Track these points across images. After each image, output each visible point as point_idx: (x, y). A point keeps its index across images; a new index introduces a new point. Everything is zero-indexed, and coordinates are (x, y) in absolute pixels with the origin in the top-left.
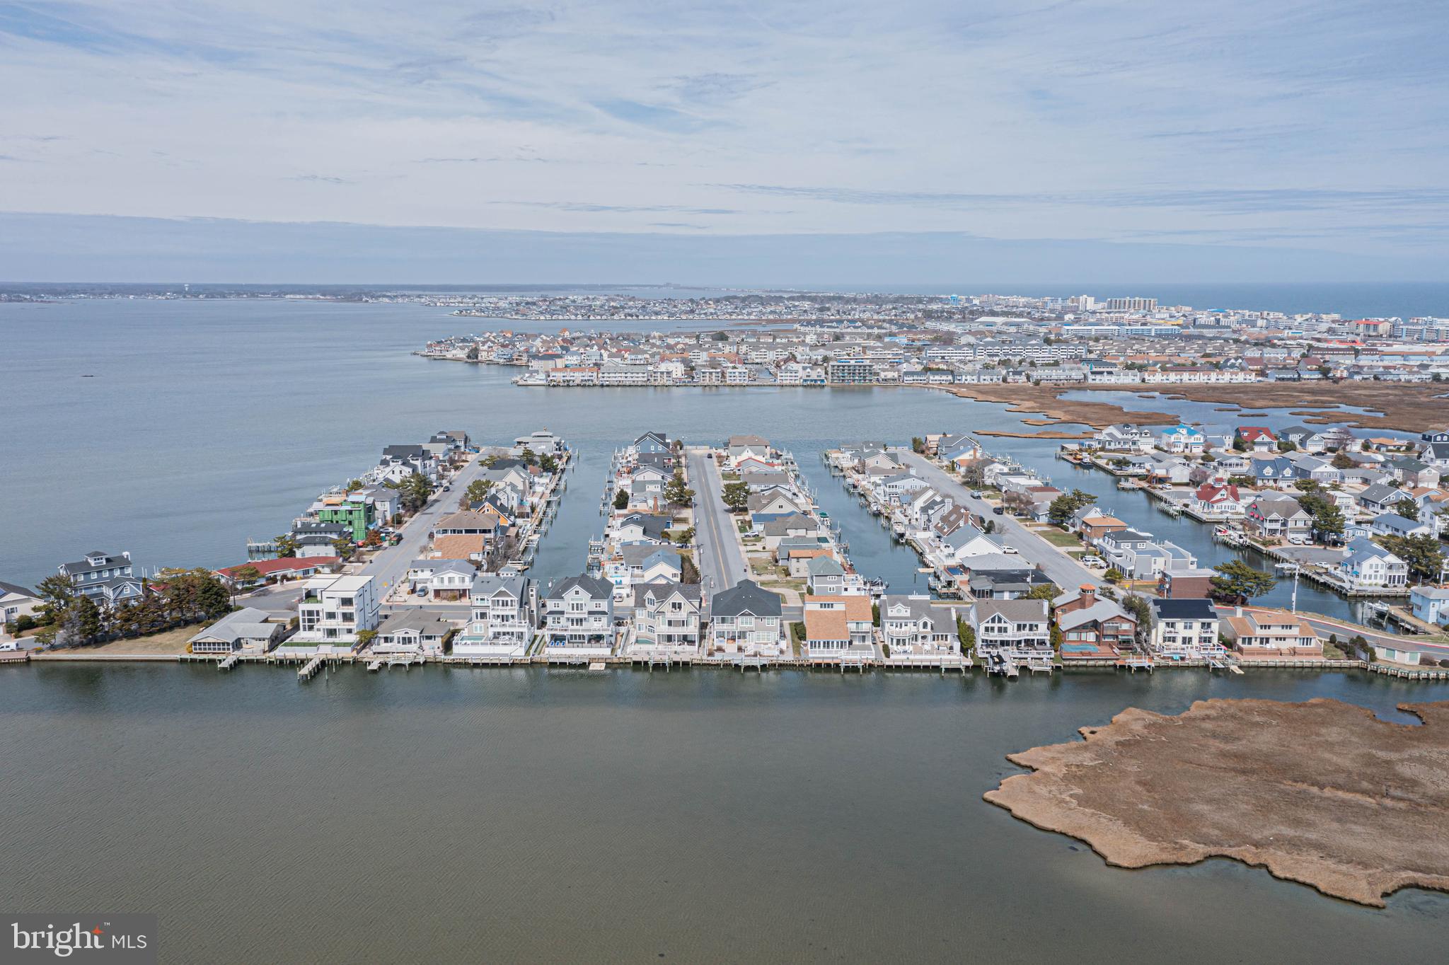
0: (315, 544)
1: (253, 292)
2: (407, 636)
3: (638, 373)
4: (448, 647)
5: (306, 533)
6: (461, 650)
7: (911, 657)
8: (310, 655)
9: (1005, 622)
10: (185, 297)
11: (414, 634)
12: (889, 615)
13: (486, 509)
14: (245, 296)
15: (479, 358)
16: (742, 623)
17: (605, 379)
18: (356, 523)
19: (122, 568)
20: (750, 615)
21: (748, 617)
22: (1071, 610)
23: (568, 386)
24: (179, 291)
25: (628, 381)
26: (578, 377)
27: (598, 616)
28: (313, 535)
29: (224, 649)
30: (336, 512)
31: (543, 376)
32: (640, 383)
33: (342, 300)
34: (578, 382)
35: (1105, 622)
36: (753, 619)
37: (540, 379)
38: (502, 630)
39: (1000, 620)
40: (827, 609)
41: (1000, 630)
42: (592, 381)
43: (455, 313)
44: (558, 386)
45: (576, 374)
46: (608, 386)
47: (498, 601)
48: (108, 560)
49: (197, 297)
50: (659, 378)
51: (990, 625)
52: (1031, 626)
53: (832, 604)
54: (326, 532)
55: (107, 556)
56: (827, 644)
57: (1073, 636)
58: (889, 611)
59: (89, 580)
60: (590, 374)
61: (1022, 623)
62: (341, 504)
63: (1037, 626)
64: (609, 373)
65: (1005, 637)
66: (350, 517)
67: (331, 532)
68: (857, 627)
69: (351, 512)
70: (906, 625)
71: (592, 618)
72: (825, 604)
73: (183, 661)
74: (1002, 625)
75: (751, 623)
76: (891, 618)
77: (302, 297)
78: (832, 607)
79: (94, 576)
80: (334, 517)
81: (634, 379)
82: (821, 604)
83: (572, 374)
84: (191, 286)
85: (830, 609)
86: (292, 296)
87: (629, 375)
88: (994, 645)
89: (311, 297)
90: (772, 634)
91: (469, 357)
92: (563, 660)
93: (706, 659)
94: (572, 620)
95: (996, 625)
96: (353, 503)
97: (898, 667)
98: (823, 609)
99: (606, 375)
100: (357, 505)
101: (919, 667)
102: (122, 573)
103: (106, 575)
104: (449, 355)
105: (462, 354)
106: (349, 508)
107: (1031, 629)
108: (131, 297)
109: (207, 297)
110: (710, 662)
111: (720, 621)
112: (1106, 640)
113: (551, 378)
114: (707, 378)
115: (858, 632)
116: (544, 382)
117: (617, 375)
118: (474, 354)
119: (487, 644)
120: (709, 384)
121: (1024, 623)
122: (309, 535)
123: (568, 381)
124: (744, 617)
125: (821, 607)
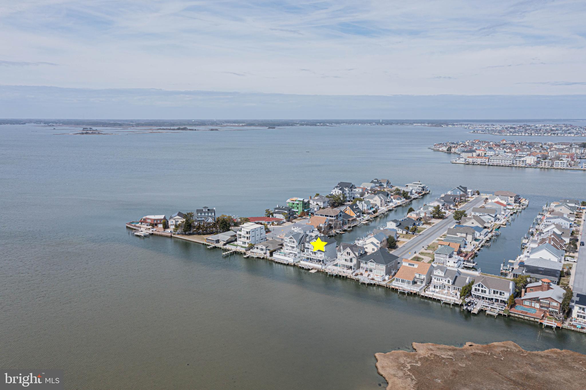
0: (279, 214)
1: (402, 122)
2: (262, 248)
3: (507, 160)
4: (271, 254)
5: (278, 209)
6: (276, 256)
7: (435, 294)
8: (233, 248)
9: (485, 288)
10: (378, 124)
11: (264, 248)
12: (434, 274)
13: (347, 209)
14: (399, 124)
15: (452, 151)
16: (370, 265)
17: (491, 162)
18: (299, 208)
19: (211, 213)
20: (373, 262)
21: (373, 263)
22: (536, 290)
23: (474, 164)
24: (378, 123)
25: (503, 164)
26: (479, 161)
27: (321, 252)
28: (280, 210)
29: (213, 242)
30: (294, 203)
31: (463, 160)
32: (507, 165)
33: (435, 126)
34: (479, 163)
35: (542, 299)
36: (375, 264)
37: (462, 161)
38: (291, 252)
39: (482, 287)
40: (411, 266)
41: (482, 291)
42: (485, 163)
43: (471, 132)
44: (469, 164)
45: (478, 160)
46: (492, 165)
47: (291, 241)
48: (208, 210)
49: (382, 124)
50: (518, 163)
51: (477, 288)
52: (501, 293)
53: (414, 265)
54: (284, 210)
55: (208, 209)
56: (403, 281)
57: (527, 303)
58: (434, 272)
59: (201, 215)
60: (485, 160)
61: (496, 290)
62: (296, 201)
63: (503, 293)
64: (494, 160)
65: (483, 295)
66: (297, 206)
67: (285, 210)
68: (419, 277)
69: (298, 204)
70: (442, 280)
71: (319, 253)
72: (411, 264)
73: (203, 244)
74: (484, 289)
75: (374, 266)
76: (435, 275)
77: (420, 124)
78: (414, 266)
79: (203, 214)
80: (293, 205)
81: (505, 163)
82: (409, 264)
83: (476, 159)
84: (383, 120)
85: (413, 267)
86: (416, 124)
87: (503, 161)
88: (478, 298)
89: (423, 124)
90: (382, 272)
91: (447, 150)
92: (303, 266)
93: (353, 277)
94: (313, 252)
95: (480, 288)
96: (299, 201)
97: (426, 297)
98: (410, 266)
99: (492, 161)
100: (300, 202)
101: (436, 299)
102: (211, 215)
103: (207, 214)
104: (440, 149)
105: (445, 149)
106: (297, 202)
107: (501, 294)
108: (360, 124)
109: (385, 125)
110: (353, 278)
111: (365, 263)
112: (543, 309)
113: (467, 161)
114: (543, 165)
115: (419, 279)
116: (464, 162)
117: (497, 161)
118: (449, 150)
119: (283, 255)
120: (544, 167)
121: (497, 290)
122: (279, 210)
123: (474, 162)
124: (371, 263)
125: (409, 265)
